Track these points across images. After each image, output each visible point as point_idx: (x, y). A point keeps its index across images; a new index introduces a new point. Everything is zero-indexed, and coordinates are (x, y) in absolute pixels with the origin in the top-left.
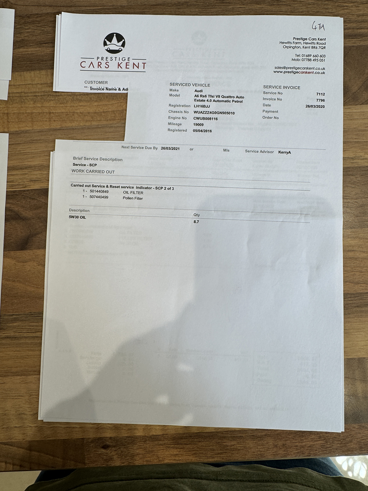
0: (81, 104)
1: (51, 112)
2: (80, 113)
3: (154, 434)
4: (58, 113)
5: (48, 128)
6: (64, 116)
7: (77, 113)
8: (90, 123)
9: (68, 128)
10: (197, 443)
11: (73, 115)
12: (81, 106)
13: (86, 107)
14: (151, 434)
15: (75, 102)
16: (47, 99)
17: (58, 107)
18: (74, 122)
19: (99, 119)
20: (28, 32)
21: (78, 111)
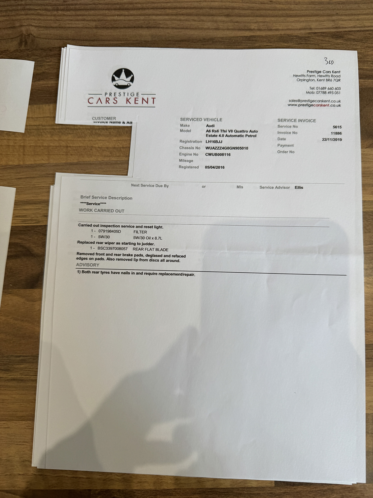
0: (99, 138)
1: (69, 145)
2: (99, 147)
3: (166, 488)
4: (75, 147)
5: (64, 162)
6: (82, 150)
7: (95, 148)
8: (108, 159)
9: (85, 163)
11: (91, 149)
12: (99, 140)
13: (105, 142)
14: (162, 488)
15: (93, 136)
16: (65, 132)
17: (76, 141)
18: (91, 157)
19: (118, 155)
20: (49, 65)
21: (97, 146)
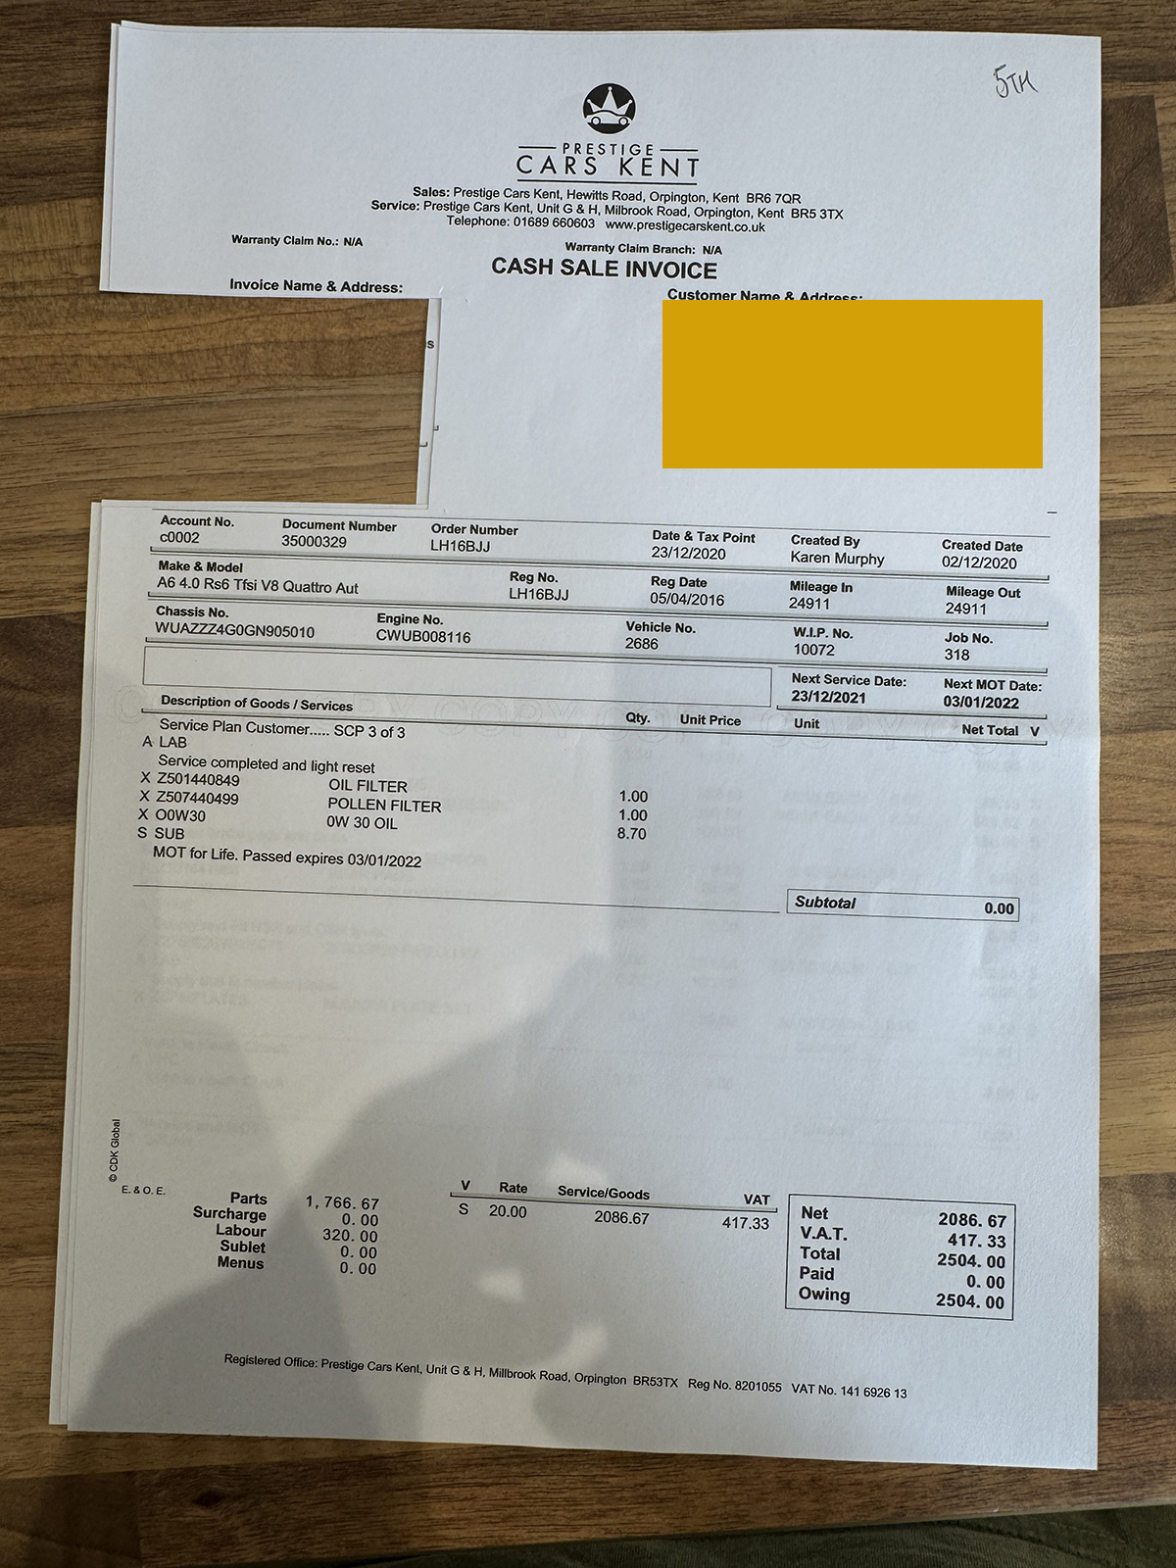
2: (100, 357)
4: (21, 359)
8: (133, 392)
9: (59, 410)
10: (518, 1480)
11: (75, 365)
12: (100, 333)
13: (119, 337)
15: (79, 319)
17: (22, 337)
18: (78, 389)
19: (164, 377)
21: (93, 352)
